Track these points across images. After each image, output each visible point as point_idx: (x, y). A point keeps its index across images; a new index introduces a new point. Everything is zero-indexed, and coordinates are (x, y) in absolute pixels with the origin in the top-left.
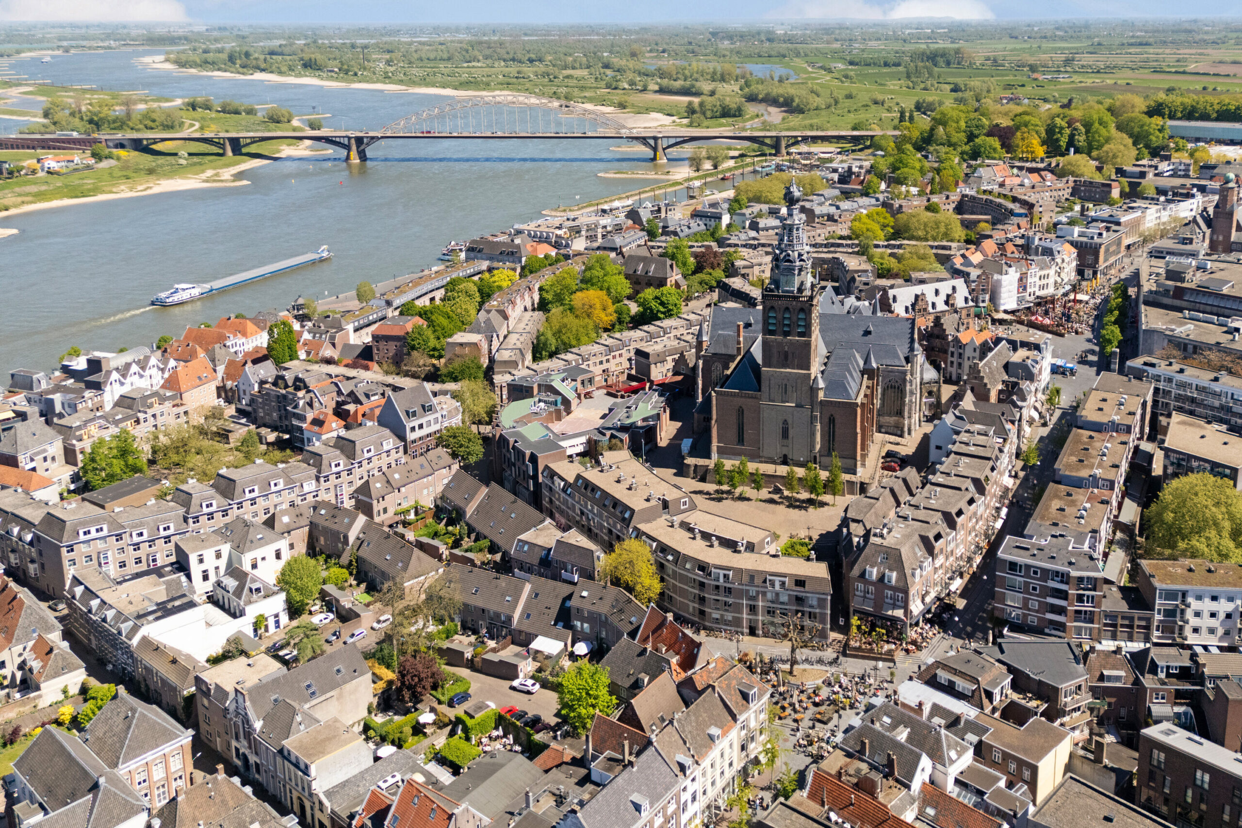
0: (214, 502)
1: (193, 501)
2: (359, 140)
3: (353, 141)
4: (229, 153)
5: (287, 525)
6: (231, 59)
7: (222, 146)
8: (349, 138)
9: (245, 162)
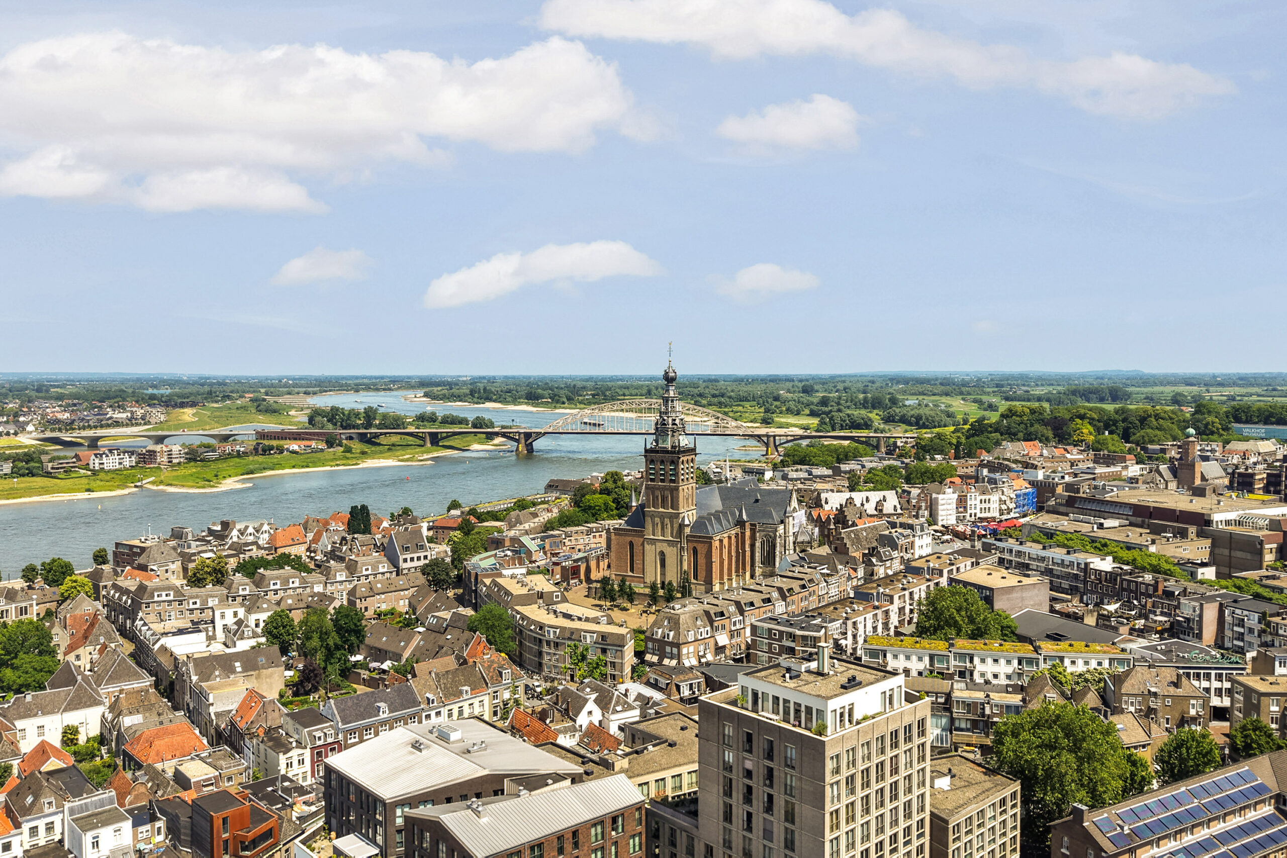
0: (247, 587)
1: (234, 585)
2: (528, 435)
3: (522, 436)
4: (429, 445)
5: (290, 605)
6: (472, 393)
7: (423, 439)
8: (520, 433)
9: (437, 451)
